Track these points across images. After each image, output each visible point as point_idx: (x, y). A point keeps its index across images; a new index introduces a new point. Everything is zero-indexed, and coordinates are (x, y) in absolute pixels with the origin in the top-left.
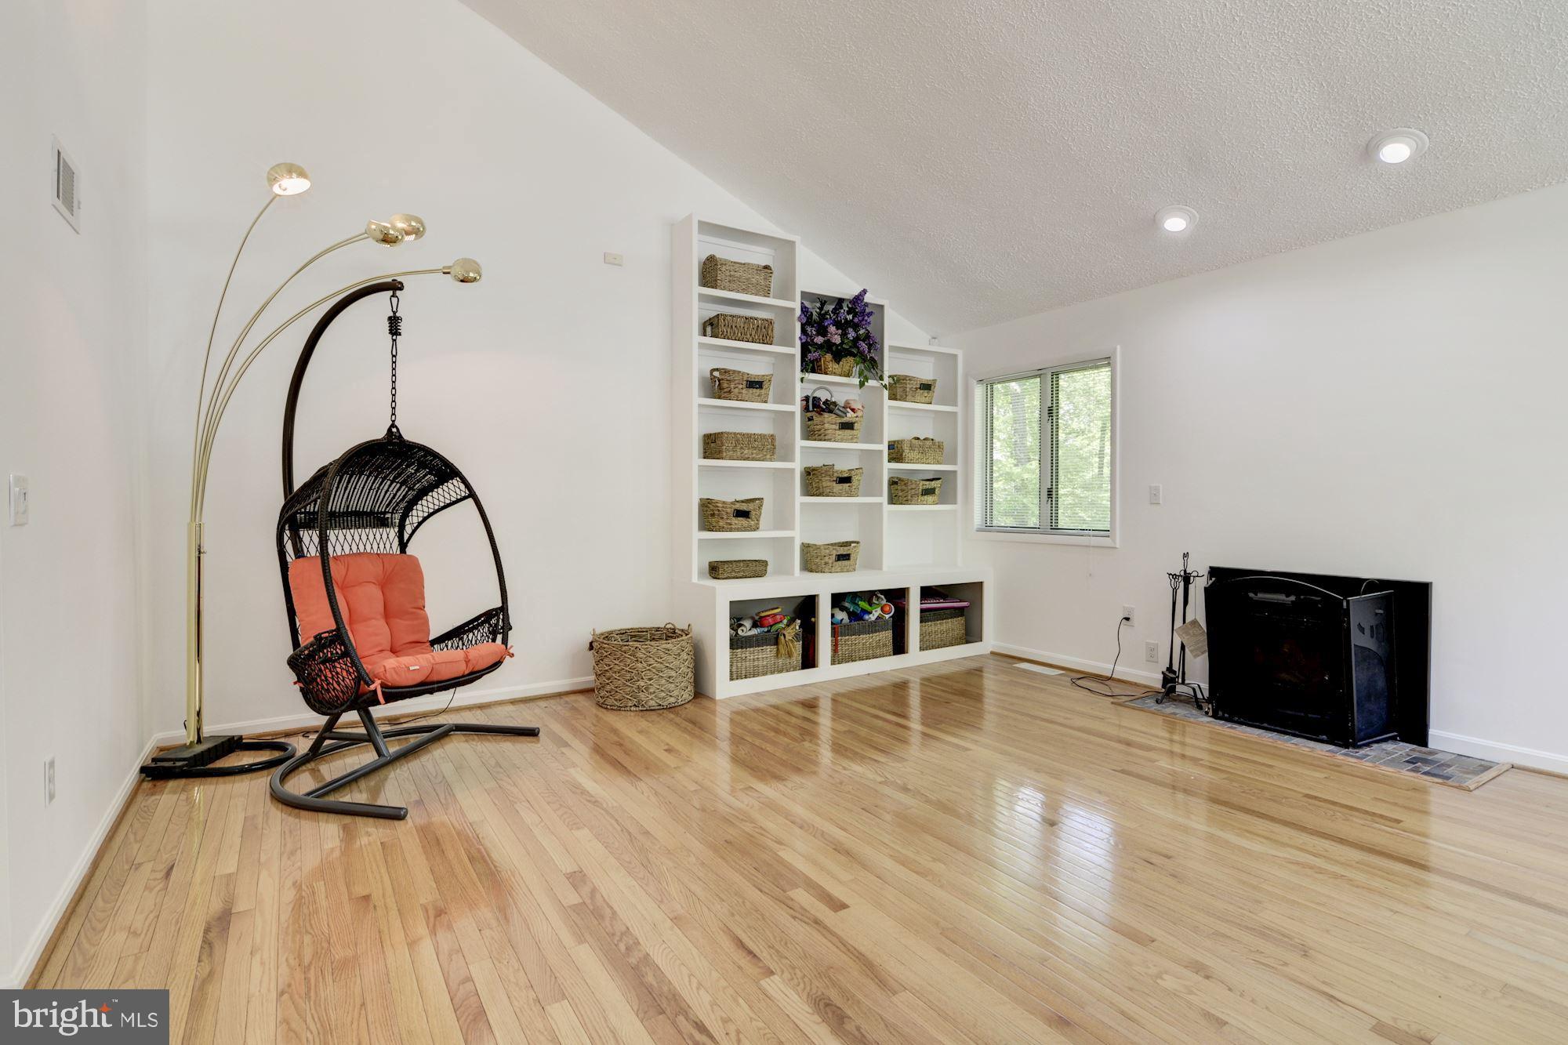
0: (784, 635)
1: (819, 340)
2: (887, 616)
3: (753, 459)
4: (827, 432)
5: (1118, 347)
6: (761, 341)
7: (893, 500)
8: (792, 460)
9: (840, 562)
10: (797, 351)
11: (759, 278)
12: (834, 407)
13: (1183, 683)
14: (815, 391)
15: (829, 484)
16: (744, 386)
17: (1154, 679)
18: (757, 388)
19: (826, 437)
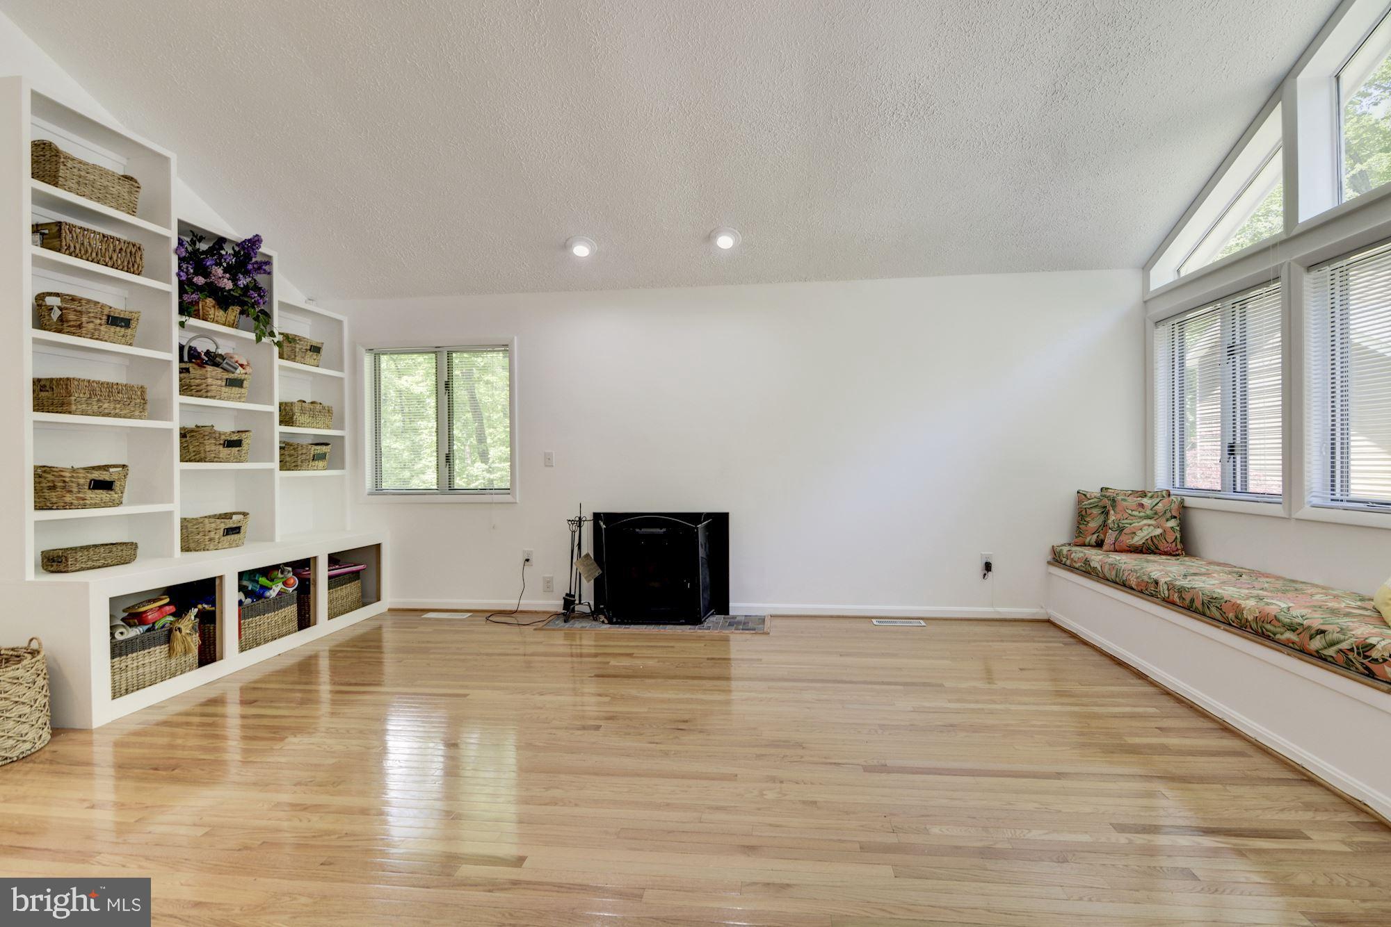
0: (180, 629)
1: (200, 280)
2: (291, 590)
3: (116, 416)
4: (209, 388)
5: (515, 337)
6: (126, 268)
7: (284, 466)
8: (170, 419)
9: (229, 537)
10: (173, 288)
11: (124, 189)
12: (221, 361)
13: (580, 603)
14: (194, 338)
15: (213, 448)
16: (103, 322)
17: (557, 604)
18: (121, 327)
19: (209, 394)
